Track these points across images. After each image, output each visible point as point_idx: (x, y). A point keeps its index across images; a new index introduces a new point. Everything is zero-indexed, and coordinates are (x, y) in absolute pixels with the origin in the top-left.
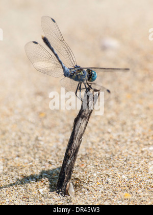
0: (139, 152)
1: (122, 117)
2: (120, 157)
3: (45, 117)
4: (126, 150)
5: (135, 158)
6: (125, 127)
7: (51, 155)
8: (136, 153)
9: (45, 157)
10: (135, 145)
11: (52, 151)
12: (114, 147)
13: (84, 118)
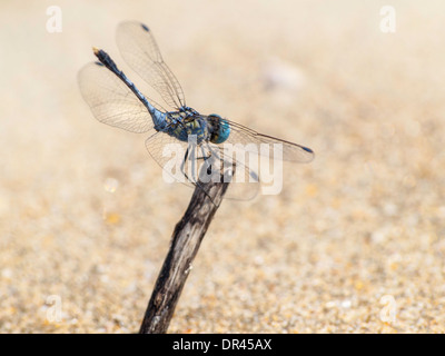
0: (319, 309)
1: (291, 234)
2: (275, 317)
3: (120, 224)
4: (290, 305)
5: (308, 322)
6: (294, 254)
7: (121, 306)
8: (312, 312)
9: (108, 308)
10: (312, 295)
11: (125, 298)
12: (265, 296)
13: (197, 224)
